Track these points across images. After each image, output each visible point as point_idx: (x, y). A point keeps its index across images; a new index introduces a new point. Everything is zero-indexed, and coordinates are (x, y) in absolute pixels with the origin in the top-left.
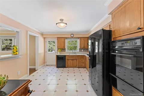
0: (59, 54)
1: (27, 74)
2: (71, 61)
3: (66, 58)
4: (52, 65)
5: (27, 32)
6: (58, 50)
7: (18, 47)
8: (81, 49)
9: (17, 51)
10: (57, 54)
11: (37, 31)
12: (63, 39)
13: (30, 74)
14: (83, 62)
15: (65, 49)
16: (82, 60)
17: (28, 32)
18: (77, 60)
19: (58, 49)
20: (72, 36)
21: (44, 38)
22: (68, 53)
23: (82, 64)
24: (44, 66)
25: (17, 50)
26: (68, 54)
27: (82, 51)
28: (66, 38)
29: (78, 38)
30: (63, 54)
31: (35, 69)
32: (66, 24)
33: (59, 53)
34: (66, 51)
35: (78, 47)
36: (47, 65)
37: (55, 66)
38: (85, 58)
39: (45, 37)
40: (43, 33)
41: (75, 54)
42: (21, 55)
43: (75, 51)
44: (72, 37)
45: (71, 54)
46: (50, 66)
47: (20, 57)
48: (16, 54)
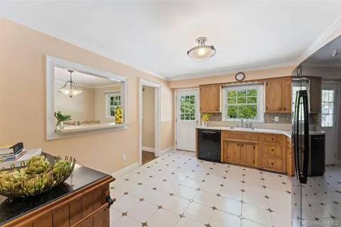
0: (204, 127)
1: (139, 161)
2: (237, 148)
3: (222, 139)
4: (188, 151)
5: (138, 79)
6: (201, 116)
7: (122, 110)
8: (269, 114)
9: (121, 117)
10: (200, 127)
11: (157, 76)
12: (214, 90)
13: (144, 161)
14: (275, 156)
15: (220, 114)
16: (273, 148)
17: (141, 80)
18: (256, 147)
19: (203, 114)
20: (240, 77)
21: (173, 90)
22: (226, 124)
23: (271, 161)
24: (173, 150)
25: (121, 115)
26: (229, 129)
27: (273, 122)
28: (223, 86)
29: (261, 82)
30: (215, 126)
31: (154, 154)
32: (212, 48)
33: (203, 123)
34: (223, 119)
35: (261, 109)
36: (179, 150)
37: (195, 154)
38: (284, 144)
39: (173, 87)
40: (168, 78)
41: (250, 130)
42: (128, 125)
43: (250, 120)
44: (241, 81)
45: (236, 129)
46: (184, 152)
47: (126, 127)
48: (120, 123)
